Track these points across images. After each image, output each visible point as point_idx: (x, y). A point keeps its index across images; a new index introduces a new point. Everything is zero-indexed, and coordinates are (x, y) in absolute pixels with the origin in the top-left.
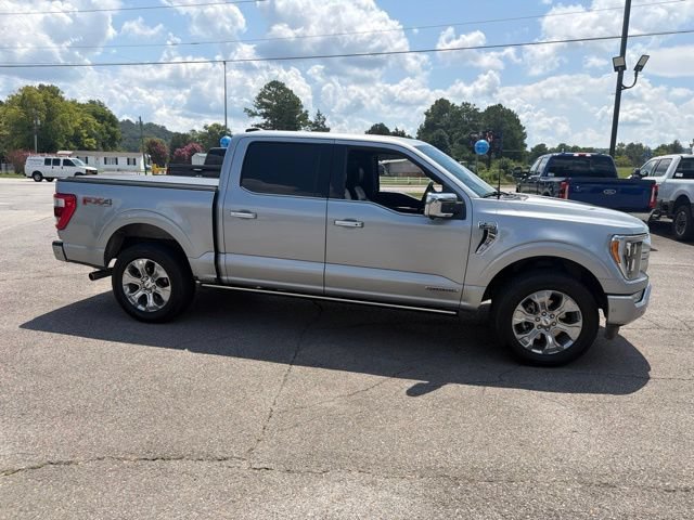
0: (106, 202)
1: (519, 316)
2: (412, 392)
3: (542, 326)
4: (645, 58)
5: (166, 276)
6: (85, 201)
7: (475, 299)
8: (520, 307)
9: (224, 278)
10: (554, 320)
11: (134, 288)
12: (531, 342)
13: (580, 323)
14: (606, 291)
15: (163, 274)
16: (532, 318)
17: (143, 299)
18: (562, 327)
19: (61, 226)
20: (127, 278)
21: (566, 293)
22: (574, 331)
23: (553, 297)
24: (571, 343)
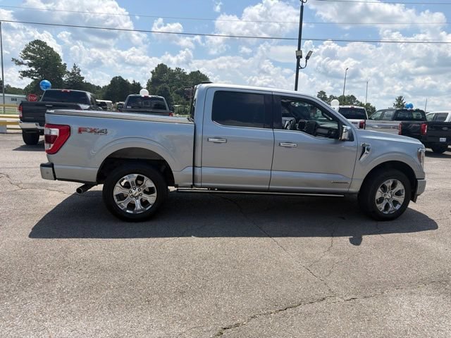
0: (101, 132)
1: (379, 195)
2: (354, 243)
3: (387, 198)
5: (153, 186)
6: (80, 131)
8: (379, 189)
10: (392, 195)
12: (383, 208)
14: (417, 177)
16: (384, 195)
18: (395, 198)
20: (119, 190)
21: (400, 180)
23: (394, 183)
24: (400, 206)
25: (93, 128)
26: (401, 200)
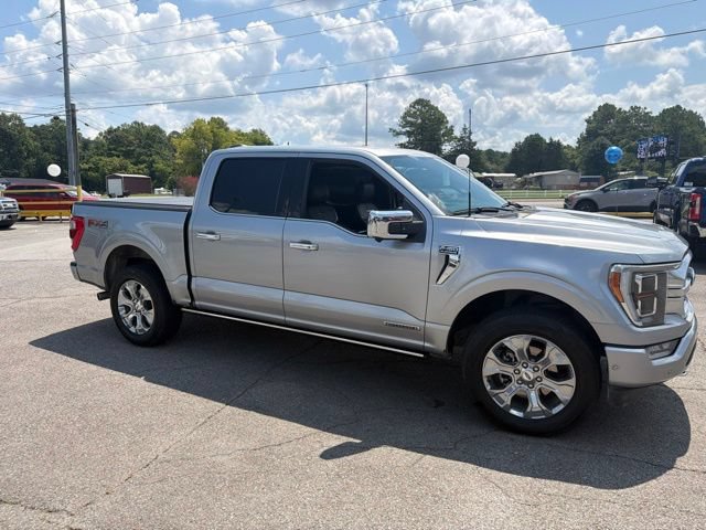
1: (491, 366)
2: (328, 455)
3: (523, 382)
5: (149, 298)
6: (89, 223)
7: (440, 342)
8: (491, 354)
9: (197, 303)
10: (539, 374)
11: (128, 309)
12: (508, 401)
13: (572, 381)
14: (603, 340)
15: (148, 297)
16: (509, 370)
17: (134, 321)
18: (549, 385)
19: (75, 247)
20: (122, 300)
21: (549, 339)
22: (565, 390)
23: (533, 343)
24: (561, 407)
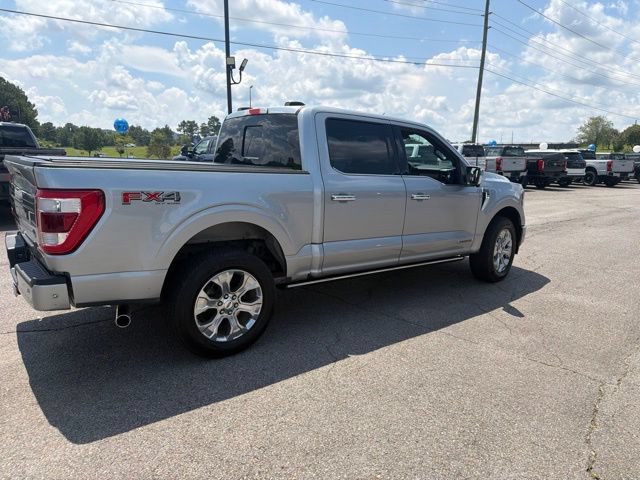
0: (169, 196)
1: (496, 250)
4: (245, 61)
5: (257, 286)
6: (127, 198)
7: (476, 247)
8: (497, 243)
13: (511, 248)
14: (522, 225)
18: (505, 251)
21: (509, 231)
25: (153, 190)
26: (508, 252)
